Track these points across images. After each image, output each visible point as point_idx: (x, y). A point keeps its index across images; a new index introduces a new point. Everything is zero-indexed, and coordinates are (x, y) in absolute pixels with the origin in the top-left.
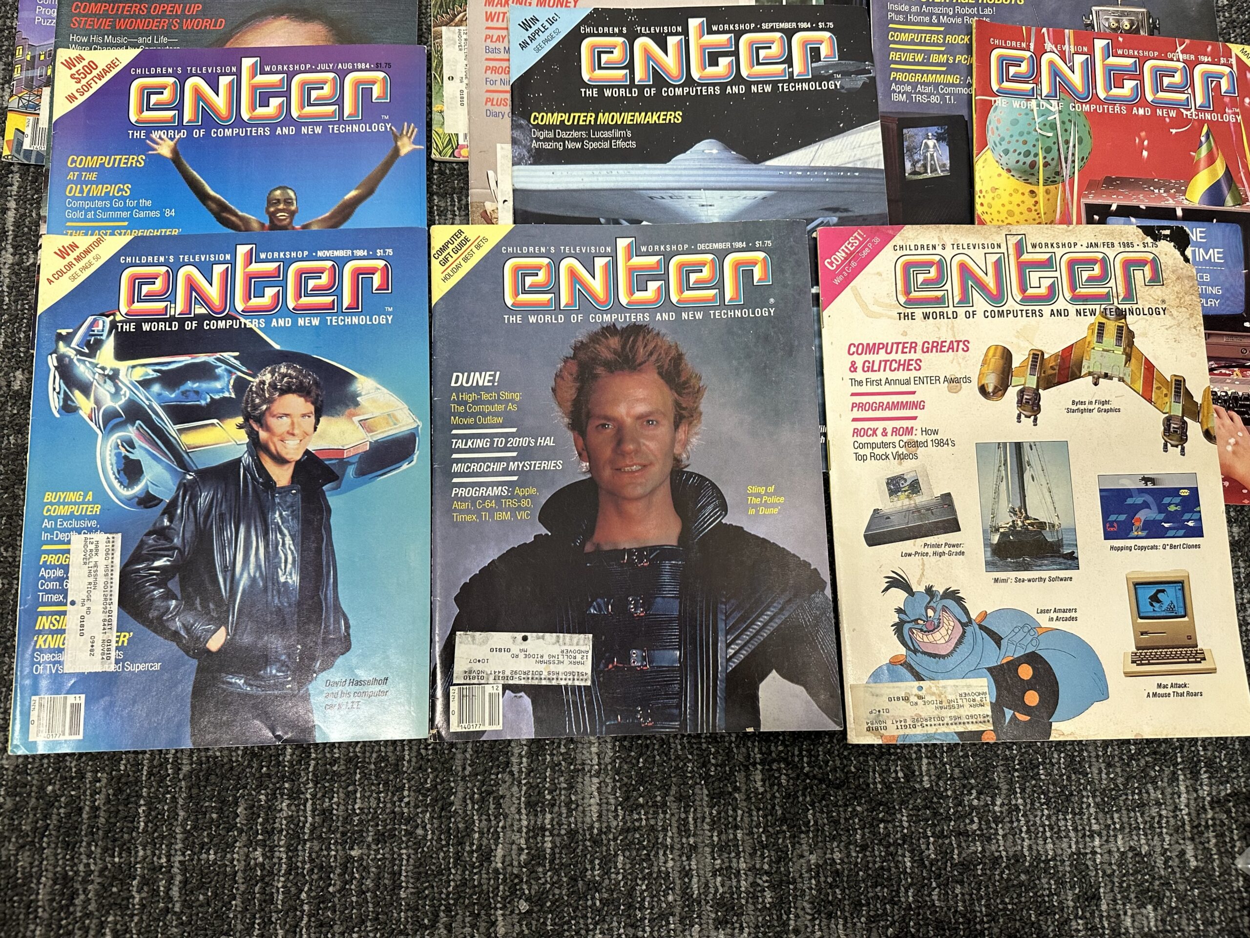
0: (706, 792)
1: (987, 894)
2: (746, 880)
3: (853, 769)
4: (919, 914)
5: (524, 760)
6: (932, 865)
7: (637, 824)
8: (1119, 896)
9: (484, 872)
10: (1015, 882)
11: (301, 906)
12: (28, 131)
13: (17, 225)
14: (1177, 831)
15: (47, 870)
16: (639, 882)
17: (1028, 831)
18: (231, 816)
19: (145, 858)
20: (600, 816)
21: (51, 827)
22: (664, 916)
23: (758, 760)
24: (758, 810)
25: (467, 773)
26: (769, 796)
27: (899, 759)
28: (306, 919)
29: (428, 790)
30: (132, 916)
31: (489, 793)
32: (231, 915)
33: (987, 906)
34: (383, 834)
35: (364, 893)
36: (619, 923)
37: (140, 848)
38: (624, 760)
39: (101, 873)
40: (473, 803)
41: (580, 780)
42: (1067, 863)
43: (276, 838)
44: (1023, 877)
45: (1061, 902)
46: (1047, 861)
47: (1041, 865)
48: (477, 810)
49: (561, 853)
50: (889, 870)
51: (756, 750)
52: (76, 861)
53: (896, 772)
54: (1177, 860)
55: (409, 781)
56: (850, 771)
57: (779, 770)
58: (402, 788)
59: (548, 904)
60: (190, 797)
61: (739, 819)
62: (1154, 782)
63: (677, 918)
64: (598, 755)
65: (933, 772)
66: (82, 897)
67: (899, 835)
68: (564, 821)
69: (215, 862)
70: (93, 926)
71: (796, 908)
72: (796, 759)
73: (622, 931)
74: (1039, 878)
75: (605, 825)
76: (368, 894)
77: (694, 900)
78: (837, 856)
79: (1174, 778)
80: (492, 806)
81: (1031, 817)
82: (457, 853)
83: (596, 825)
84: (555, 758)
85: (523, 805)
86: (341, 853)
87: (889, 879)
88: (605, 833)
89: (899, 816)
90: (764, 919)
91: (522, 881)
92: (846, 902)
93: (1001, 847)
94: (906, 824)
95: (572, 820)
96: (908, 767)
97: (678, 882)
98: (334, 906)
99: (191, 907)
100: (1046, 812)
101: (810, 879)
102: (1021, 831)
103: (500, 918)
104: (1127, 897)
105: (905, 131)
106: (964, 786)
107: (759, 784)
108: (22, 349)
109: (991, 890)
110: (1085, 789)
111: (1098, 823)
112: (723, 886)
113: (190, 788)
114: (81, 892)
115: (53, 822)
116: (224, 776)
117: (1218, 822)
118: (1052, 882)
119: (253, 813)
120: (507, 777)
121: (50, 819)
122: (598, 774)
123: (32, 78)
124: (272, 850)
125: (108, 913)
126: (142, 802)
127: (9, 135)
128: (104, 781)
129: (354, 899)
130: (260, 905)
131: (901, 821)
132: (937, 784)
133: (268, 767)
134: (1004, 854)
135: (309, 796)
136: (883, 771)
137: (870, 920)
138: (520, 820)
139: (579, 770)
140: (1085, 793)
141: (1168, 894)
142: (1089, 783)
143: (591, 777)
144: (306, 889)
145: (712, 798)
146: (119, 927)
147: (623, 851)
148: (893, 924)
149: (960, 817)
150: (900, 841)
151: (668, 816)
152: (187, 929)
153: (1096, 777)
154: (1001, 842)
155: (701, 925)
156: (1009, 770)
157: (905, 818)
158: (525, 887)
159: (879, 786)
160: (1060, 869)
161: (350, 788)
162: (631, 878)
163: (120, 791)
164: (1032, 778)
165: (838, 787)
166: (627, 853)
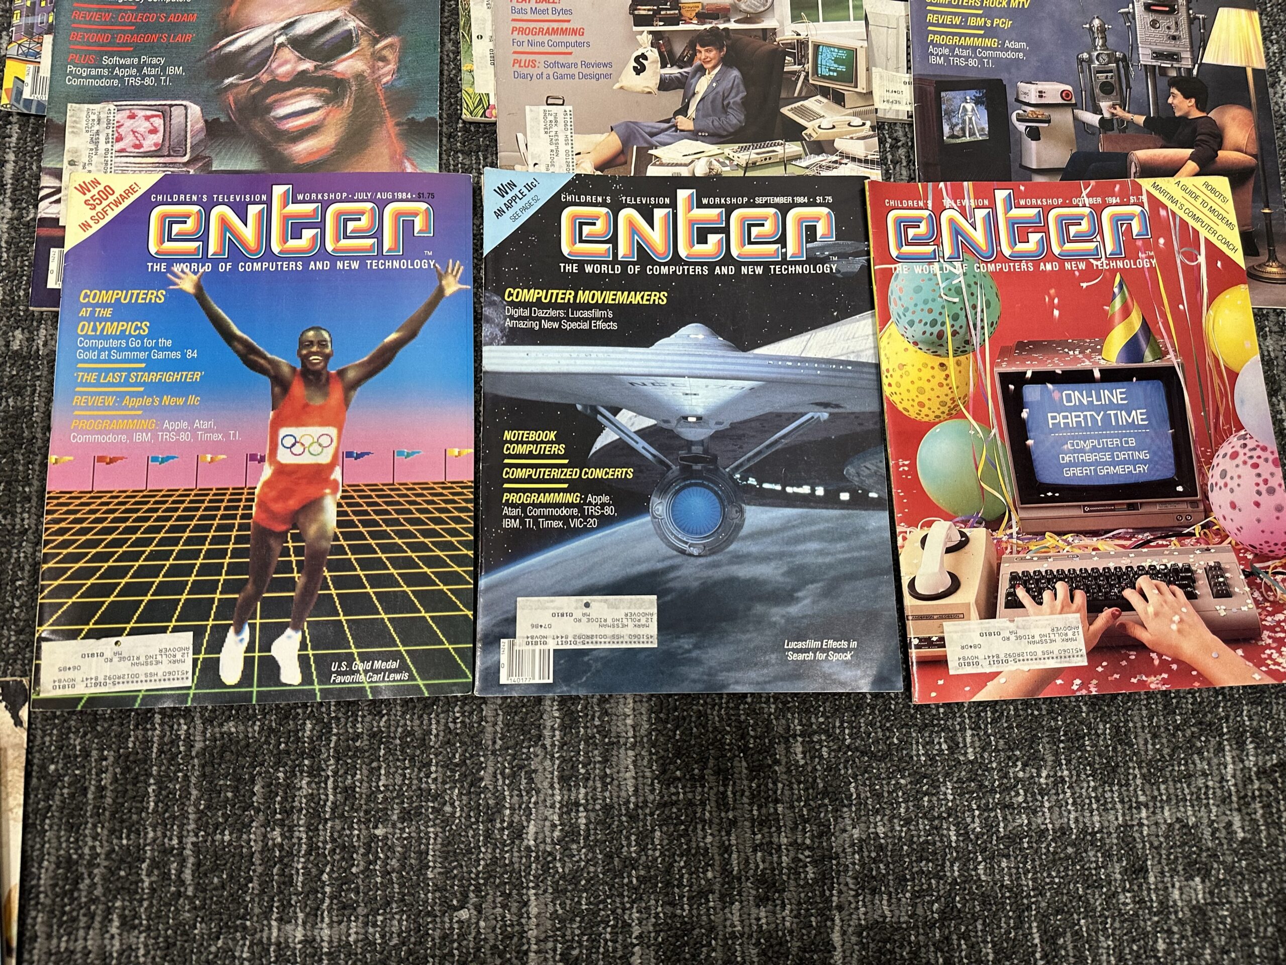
0: (744, 764)
1: (1034, 867)
2: (787, 856)
3: (896, 741)
4: (965, 889)
5: (557, 733)
6: (977, 838)
7: (674, 798)
8: (1166, 869)
9: (515, 849)
10: (1062, 855)
11: (323, 888)
12: (28, 80)
13: (16, 178)
14: (1223, 801)
15: (49, 854)
16: (677, 859)
17: (1074, 804)
18: (247, 794)
19: (154, 840)
20: (636, 790)
21: (54, 808)
22: (703, 894)
23: (798, 732)
24: (799, 783)
25: (497, 747)
26: (809, 769)
27: (942, 730)
28: (327, 901)
29: (457, 765)
30: (141, 901)
31: (521, 768)
32: (248, 899)
33: (1034, 880)
34: (409, 812)
35: (389, 873)
36: (657, 901)
37: (150, 829)
38: (659, 732)
39: (108, 856)
40: (504, 778)
41: (614, 753)
42: (1115, 835)
43: (295, 817)
44: (1070, 850)
45: (1108, 875)
46: (1093, 834)
47: (1087, 837)
48: (508, 786)
49: (596, 829)
50: (934, 843)
51: (796, 721)
52: (81, 843)
53: (939, 743)
54: (1224, 832)
55: (436, 755)
56: (892, 743)
57: (820, 742)
58: (429, 764)
59: (583, 882)
60: (204, 775)
61: (779, 792)
62: (1200, 753)
63: (717, 895)
64: (634, 727)
65: (977, 744)
66: (87, 881)
67: (943, 809)
68: (599, 795)
69: (230, 843)
70: (99, 912)
71: (839, 884)
72: (838, 731)
73: (660, 909)
74: (1086, 851)
75: (641, 799)
76: (394, 875)
77: (734, 877)
78: (881, 830)
79: (1220, 749)
80: (524, 781)
81: (1077, 789)
82: (487, 830)
83: (633, 799)
84: (589, 731)
85: (556, 780)
86: (364, 832)
87: (934, 853)
88: (642, 808)
89: (943, 789)
90: (806, 895)
91: (555, 859)
92: (890, 877)
93: (1046, 819)
94: (950, 797)
95: (607, 794)
96: (953, 739)
97: (717, 857)
98: (358, 887)
99: (204, 891)
100: (1092, 784)
101: (853, 854)
102: (1067, 803)
103: (533, 898)
104: (1175, 870)
105: (943, 94)
106: (1009, 758)
107: (800, 756)
108: (21, 308)
109: (1037, 863)
110: (1131, 760)
111: (1144, 794)
112: (763, 862)
113: (203, 766)
114: (86, 876)
115: (56, 802)
116: (239, 754)
117: (1264, 793)
118: (1099, 855)
119: (271, 791)
120: (539, 751)
121: (53, 800)
122: (634, 746)
123: (33, 24)
124: (291, 830)
125: (115, 898)
126: (152, 781)
127: (8, 83)
128: (111, 759)
129: (379, 880)
130: (279, 887)
131: (945, 794)
132: (982, 757)
133: (286, 744)
134: (1050, 826)
135: (330, 773)
136: (927, 743)
137: (916, 895)
138: (553, 795)
139: (613, 743)
140: (1131, 764)
141: (1215, 866)
142: (1135, 754)
143: (626, 749)
144: (328, 870)
145: (751, 771)
146: (127, 912)
147: (660, 826)
148: (938, 899)
149: (1005, 789)
150: (945, 815)
151: (706, 790)
152: (201, 914)
153: (1142, 748)
154: (1047, 815)
155: (741, 902)
156: (1054, 741)
157: (950, 791)
158: (558, 865)
159: (923, 758)
160: (1108, 841)
161: (374, 764)
162: (669, 854)
163: (127, 770)
164: (1078, 749)
165: (882, 759)
166: (664, 829)
